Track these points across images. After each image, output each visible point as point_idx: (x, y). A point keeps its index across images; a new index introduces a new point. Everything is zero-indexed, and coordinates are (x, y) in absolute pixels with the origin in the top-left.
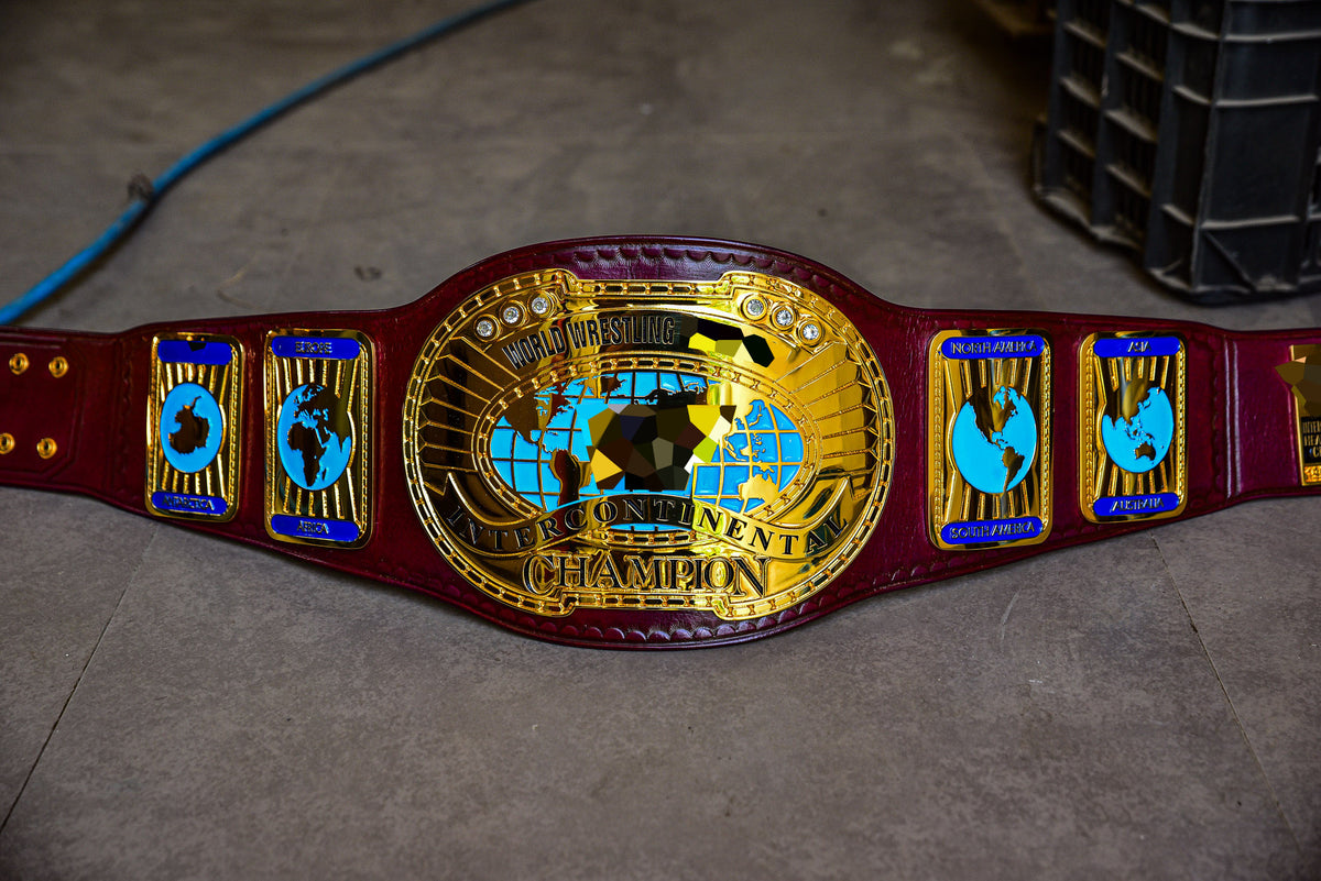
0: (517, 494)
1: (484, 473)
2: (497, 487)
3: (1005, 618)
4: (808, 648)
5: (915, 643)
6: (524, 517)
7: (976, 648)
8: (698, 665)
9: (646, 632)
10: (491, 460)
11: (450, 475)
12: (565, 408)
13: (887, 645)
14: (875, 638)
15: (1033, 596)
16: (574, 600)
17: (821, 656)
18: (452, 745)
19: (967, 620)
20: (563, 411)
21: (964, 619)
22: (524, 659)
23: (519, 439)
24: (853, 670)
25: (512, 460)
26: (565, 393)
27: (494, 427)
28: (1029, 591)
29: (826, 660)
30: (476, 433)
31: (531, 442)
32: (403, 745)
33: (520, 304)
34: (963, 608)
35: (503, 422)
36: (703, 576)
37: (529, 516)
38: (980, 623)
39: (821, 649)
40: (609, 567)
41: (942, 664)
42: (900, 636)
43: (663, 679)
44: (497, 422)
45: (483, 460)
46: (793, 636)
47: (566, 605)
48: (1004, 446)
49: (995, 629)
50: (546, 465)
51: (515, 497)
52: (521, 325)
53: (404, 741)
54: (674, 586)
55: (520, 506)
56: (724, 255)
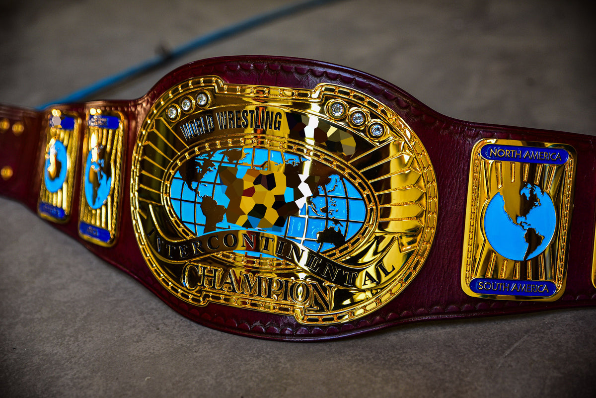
0: (182, 222)
1: (166, 206)
2: (173, 217)
3: (507, 353)
4: (356, 352)
5: (432, 361)
6: (185, 238)
7: (474, 372)
8: (277, 352)
9: (251, 325)
10: (170, 198)
11: (150, 206)
12: (212, 169)
13: (412, 359)
14: (406, 352)
15: (538, 339)
16: (208, 296)
17: (362, 360)
18: (90, 382)
19: (479, 349)
20: (210, 171)
21: (477, 349)
22: (174, 331)
23: (186, 186)
24: (377, 373)
25: (181, 200)
26: (213, 159)
27: (173, 177)
28: (536, 335)
29: (363, 363)
30: (164, 181)
31: (191, 189)
32: (63, 377)
33: (191, 98)
34: (480, 340)
35: (178, 175)
36: (289, 292)
37: (188, 238)
38: (488, 353)
39: (364, 354)
40: (231, 278)
41: (443, 380)
42: (424, 354)
43: (248, 359)
44: (175, 174)
45: (166, 198)
46: (350, 343)
47: (204, 299)
48: (527, 227)
49: (496, 359)
50: (199, 205)
51: (181, 225)
52: (191, 111)
53: (65, 374)
54: (269, 296)
55: (183, 231)
56: (319, 72)
